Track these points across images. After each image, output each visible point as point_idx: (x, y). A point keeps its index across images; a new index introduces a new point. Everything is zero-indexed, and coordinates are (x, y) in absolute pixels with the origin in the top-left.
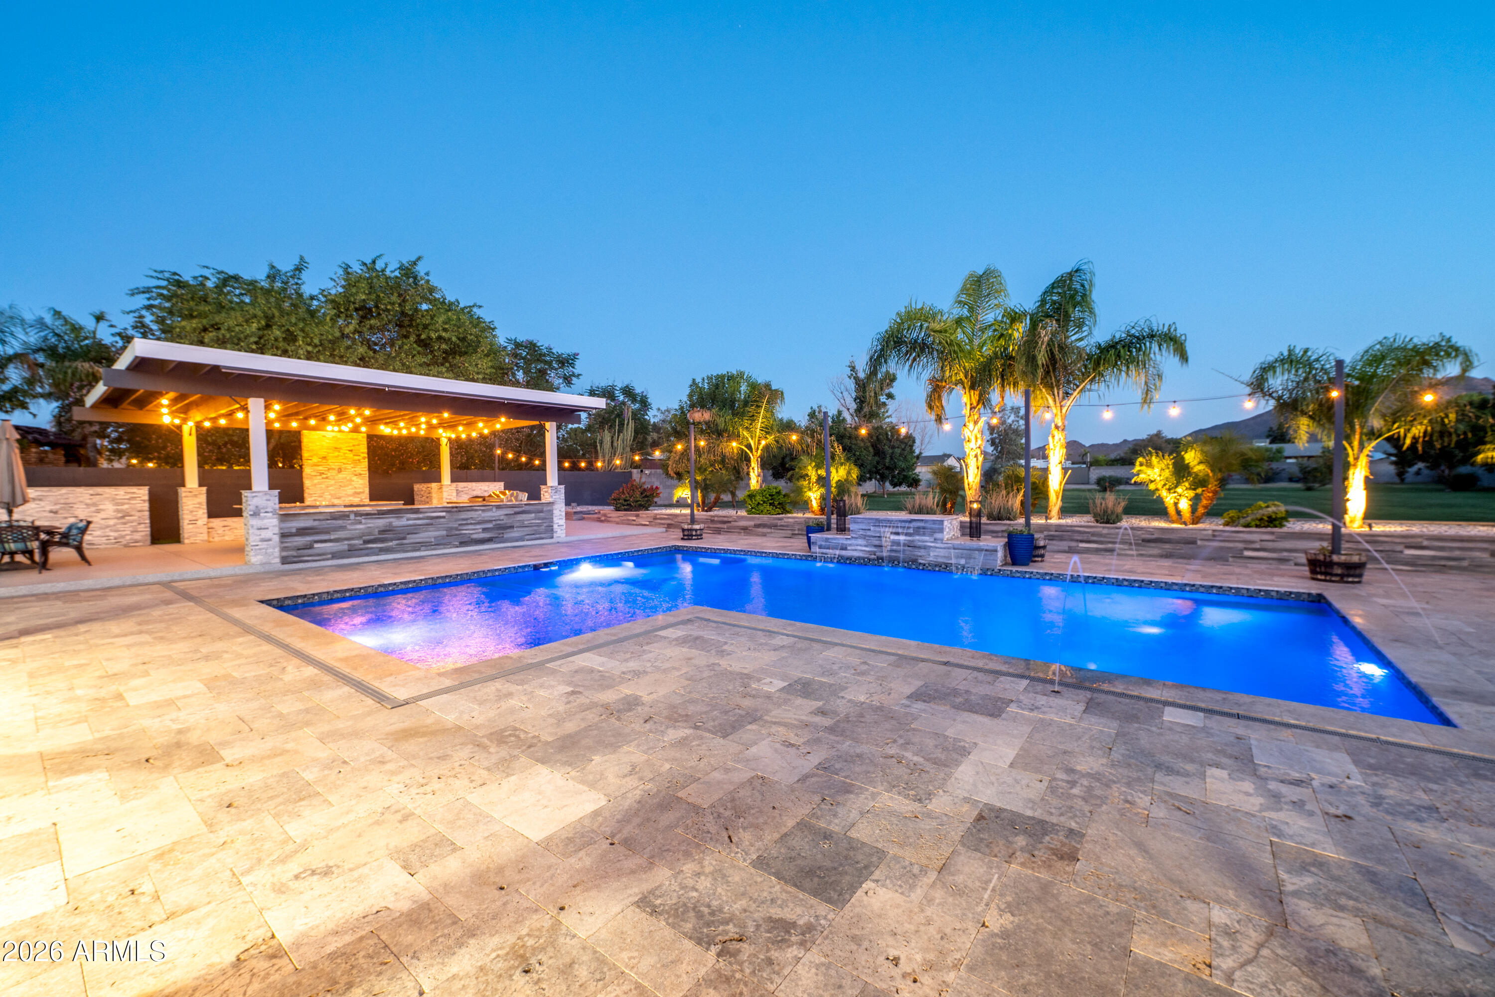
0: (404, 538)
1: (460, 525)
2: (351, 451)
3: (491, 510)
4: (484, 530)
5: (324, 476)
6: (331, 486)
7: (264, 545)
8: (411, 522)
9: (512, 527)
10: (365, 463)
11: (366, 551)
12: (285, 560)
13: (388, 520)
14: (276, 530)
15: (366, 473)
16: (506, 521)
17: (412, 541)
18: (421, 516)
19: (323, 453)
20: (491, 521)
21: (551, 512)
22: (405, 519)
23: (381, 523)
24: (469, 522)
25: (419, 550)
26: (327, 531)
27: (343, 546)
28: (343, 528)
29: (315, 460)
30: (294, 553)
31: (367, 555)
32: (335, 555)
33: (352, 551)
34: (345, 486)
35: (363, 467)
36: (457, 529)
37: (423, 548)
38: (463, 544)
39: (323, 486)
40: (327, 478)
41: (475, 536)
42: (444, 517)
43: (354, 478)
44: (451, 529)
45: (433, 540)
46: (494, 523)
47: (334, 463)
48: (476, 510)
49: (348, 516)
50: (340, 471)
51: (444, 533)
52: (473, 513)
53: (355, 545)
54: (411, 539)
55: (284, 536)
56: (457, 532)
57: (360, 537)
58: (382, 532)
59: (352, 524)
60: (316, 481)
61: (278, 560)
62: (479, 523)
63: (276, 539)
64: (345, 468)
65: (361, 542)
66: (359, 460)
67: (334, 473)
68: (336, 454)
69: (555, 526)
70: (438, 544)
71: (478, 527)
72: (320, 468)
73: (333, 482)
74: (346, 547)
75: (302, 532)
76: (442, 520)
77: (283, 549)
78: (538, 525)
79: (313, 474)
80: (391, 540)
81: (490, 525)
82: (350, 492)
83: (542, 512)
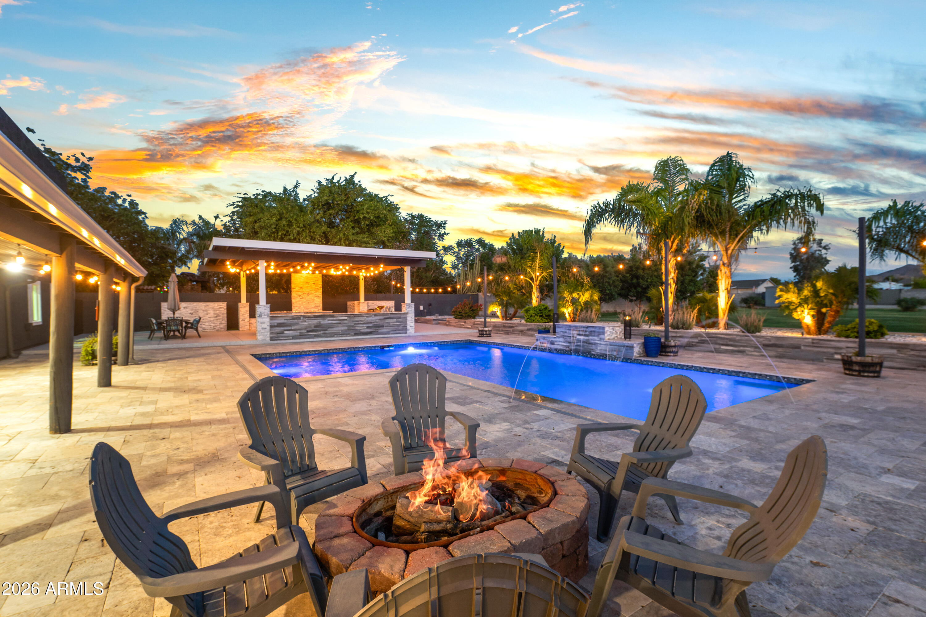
0: (326, 330)
1: (355, 324)
2: (314, 284)
3: (372, 316)
4: (368, 327)
5: (301, 297)
6: (304, 302)
7: (263, 331)
8: (330, 322)
9: (383, 326)
10: (321, 291)
11: (308, 336)
12: (272, 339)
13: (318, 321)
14: (269, 324)
15: (321, 296)
16: (380, 323)
17: (331, 332)
18: (335, 319)
19: (301, 285)
20: (371, 323)
21: (406, 318)
22: (327, 320)
23: (315, 322)
24: (359, 322)
25: (333, 337)
26: (290, 325)
27: (297, 333)
28: (298, 324)
29: (297, 289)
30: (275, 335)
31: (309, 338)
32: (294, 337)
33: (301, 336)
34: (311, 303)
35: (320, 292)
36: (353, 326)
37: (335, 336)
38: (356, 334)
39: (301, 302)
41: (362, 331)
43: (315, 298)
44: (350, 326)
45: (341, 332)
46: (373, 324)
47: (306, 290)
48: (363, 316)
49: (300, 318)
50: (308, 294)
51: (347, 328)
52: (361, 318)
53: (303, 333)
55: (272, 327)
56: (353, 328)
57: (305, 329)
58: (315, 326)
59: (302, 322)
60: (297, 300)
61: (269, 339)
62: (365, 323)
63: (268, 328)
64: (311, 293)
65: (306, 331)
66: (318, 289)
67: (306, 295)
68: (307, 285)
69: (408, 327)
70: (343, 334)
71: (364, 325)
72: (300, 293)
73: (305, 300)
74: (299, 334)
75: (279, 325)
76: (346, 321)
77: (271, 333)
78: (398, 326)
79: (296, 296)
80: (320, 331)
81: (371, 325)
82: (313, 306)
83: (400, 318)
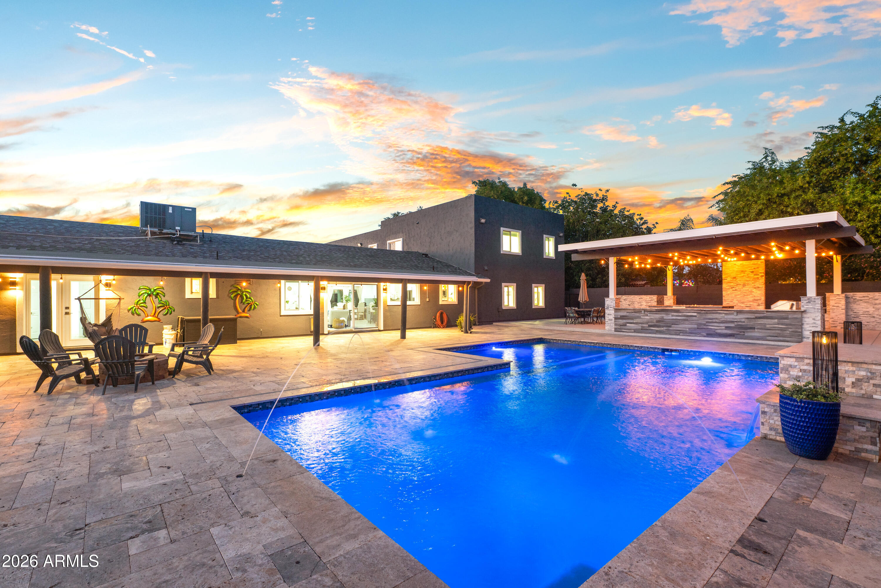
0: (670, 327)
1: (707, 322)
2: (753, 272)
3: (733, 314)
4: (727, 328)
5: (734, 289)
6: (739, 295)
7: (609, 322)
8: (674, 318)
9: (751, 328)
10: (762, 280)
11: (650, 331)
12: (616, 330)
13: (661, 315)
14: (614, 316)
15: (763, 287)
16: (747, 323)
17: (674, 329)
18: (680, 314)
19: (734, 275)
20: (732, 322)
21: (799, 319)
22: (670, 315)
23: (658, 316)
24: (714, 321)
25: (678, 335)
26: (632, 318)
27: (639, 327)
28: (639, 317)
29: (729, 279)
30: (619, 327)
31: (650, 333)
32: (636, 331)
33: (643, 330)
34: (747, 295)
35: (761, 282)
36: (705, 325)
37: (681, 334)
38: (709, 335)
39: (733, 295)
40: (736, 290)
41: (719, 331)
42: (695, 316)
43: (754, 290)
44: (701, 324)
45: (688, 330)
46: (736, 323)
47: (740, 281)
48: (720, 313)
49: (641, 311)
50: (744, 285)
51: (696, 326)
52: (717, 315)
53: (644, 327)
54: (674, 327)
55: (616, 318)
56: (705, 327)
57: (648, 323)
58: (658, 321)
59: (643, 316)
60: (729, 292)
61: (614, 329)
62: (722, 322)
63: (613, 319)
64: (748, 284)
65: (647, 326)
66: (758, 278)
67: (741, 287)
68: (742, 275)
69: (806, 333)
70: (691, 332)
71: (721, 325)
72: (732, 284)
73: (739, 293)
74: (640, 327)
75: (622, 318)
76: (694, 318)
77: (616, 325)
78: (782, 330)
79: (727, 288)
80: (663, 327)
81: (732, 325)
82: (751, 299)
83: (786, 318)
